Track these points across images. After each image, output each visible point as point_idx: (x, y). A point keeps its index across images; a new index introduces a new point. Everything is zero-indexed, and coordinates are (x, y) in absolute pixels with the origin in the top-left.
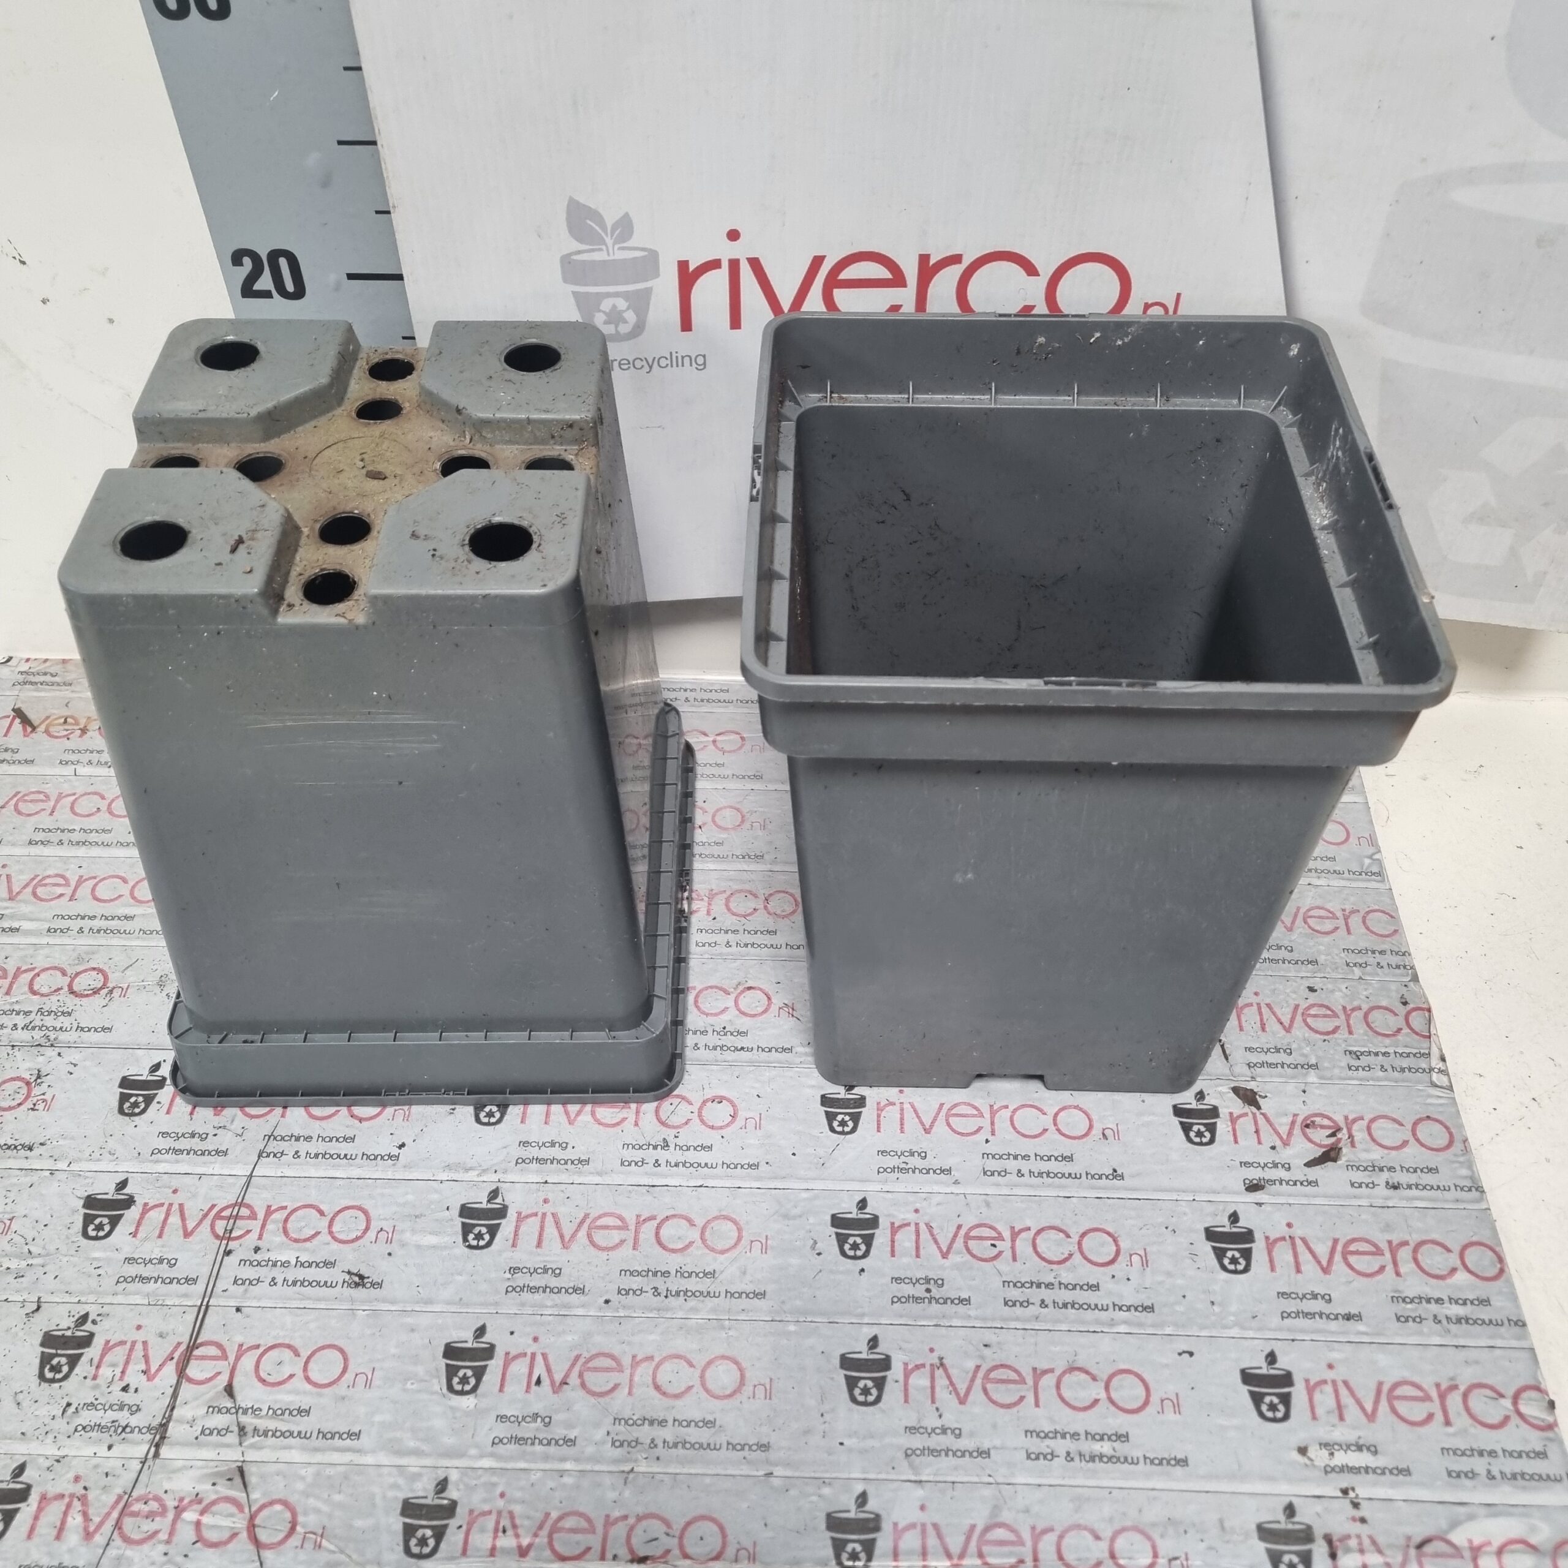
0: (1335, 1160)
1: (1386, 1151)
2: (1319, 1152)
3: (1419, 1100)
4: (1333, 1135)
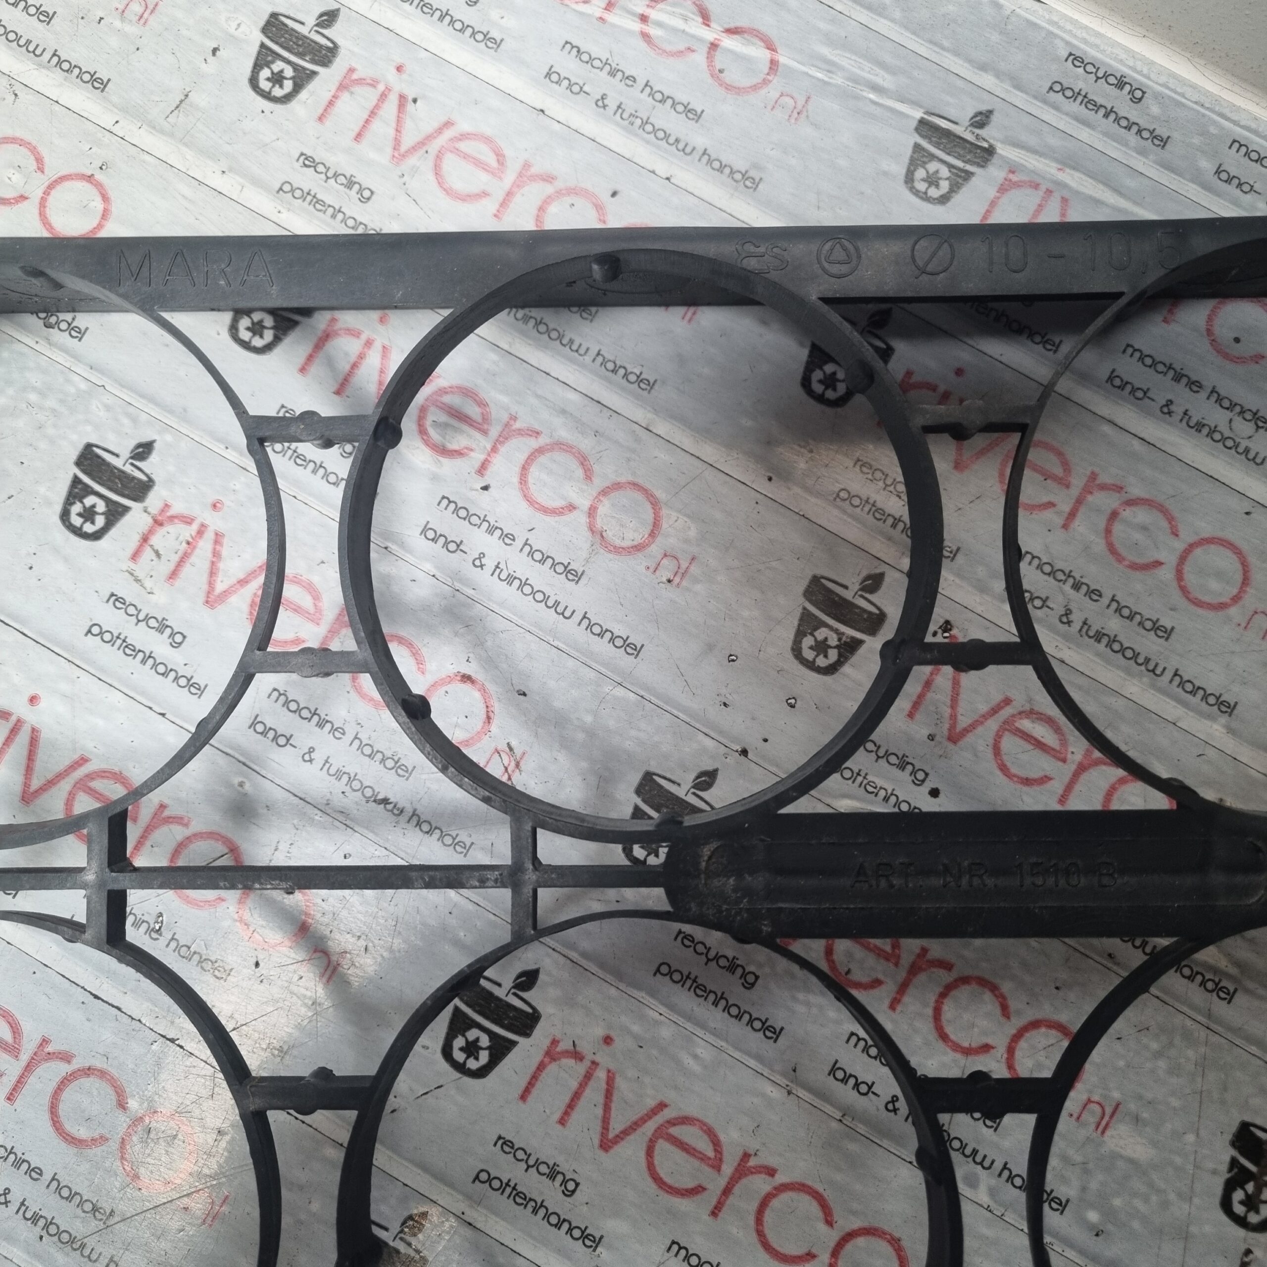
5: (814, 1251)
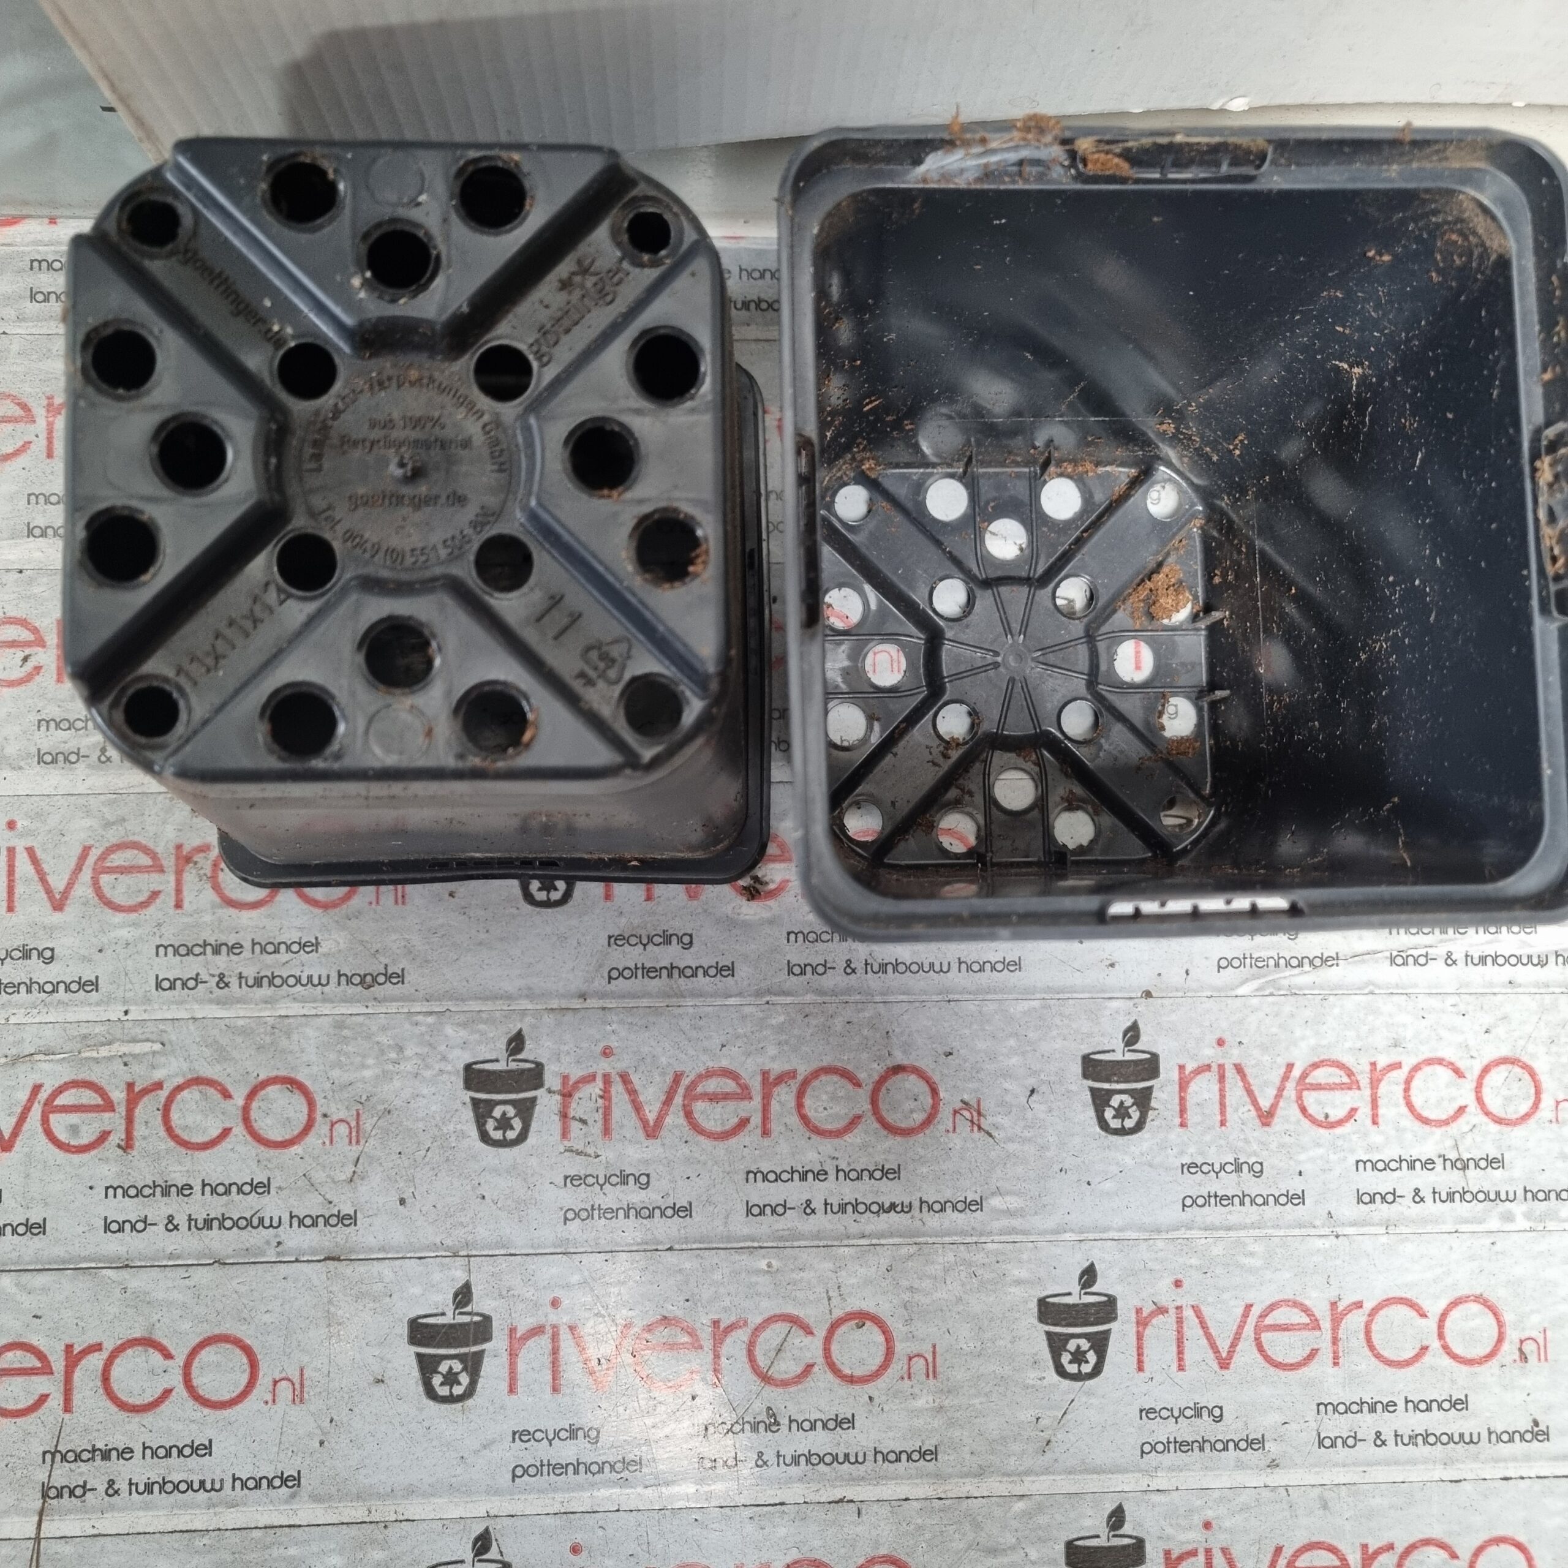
5: (1425, 1343)
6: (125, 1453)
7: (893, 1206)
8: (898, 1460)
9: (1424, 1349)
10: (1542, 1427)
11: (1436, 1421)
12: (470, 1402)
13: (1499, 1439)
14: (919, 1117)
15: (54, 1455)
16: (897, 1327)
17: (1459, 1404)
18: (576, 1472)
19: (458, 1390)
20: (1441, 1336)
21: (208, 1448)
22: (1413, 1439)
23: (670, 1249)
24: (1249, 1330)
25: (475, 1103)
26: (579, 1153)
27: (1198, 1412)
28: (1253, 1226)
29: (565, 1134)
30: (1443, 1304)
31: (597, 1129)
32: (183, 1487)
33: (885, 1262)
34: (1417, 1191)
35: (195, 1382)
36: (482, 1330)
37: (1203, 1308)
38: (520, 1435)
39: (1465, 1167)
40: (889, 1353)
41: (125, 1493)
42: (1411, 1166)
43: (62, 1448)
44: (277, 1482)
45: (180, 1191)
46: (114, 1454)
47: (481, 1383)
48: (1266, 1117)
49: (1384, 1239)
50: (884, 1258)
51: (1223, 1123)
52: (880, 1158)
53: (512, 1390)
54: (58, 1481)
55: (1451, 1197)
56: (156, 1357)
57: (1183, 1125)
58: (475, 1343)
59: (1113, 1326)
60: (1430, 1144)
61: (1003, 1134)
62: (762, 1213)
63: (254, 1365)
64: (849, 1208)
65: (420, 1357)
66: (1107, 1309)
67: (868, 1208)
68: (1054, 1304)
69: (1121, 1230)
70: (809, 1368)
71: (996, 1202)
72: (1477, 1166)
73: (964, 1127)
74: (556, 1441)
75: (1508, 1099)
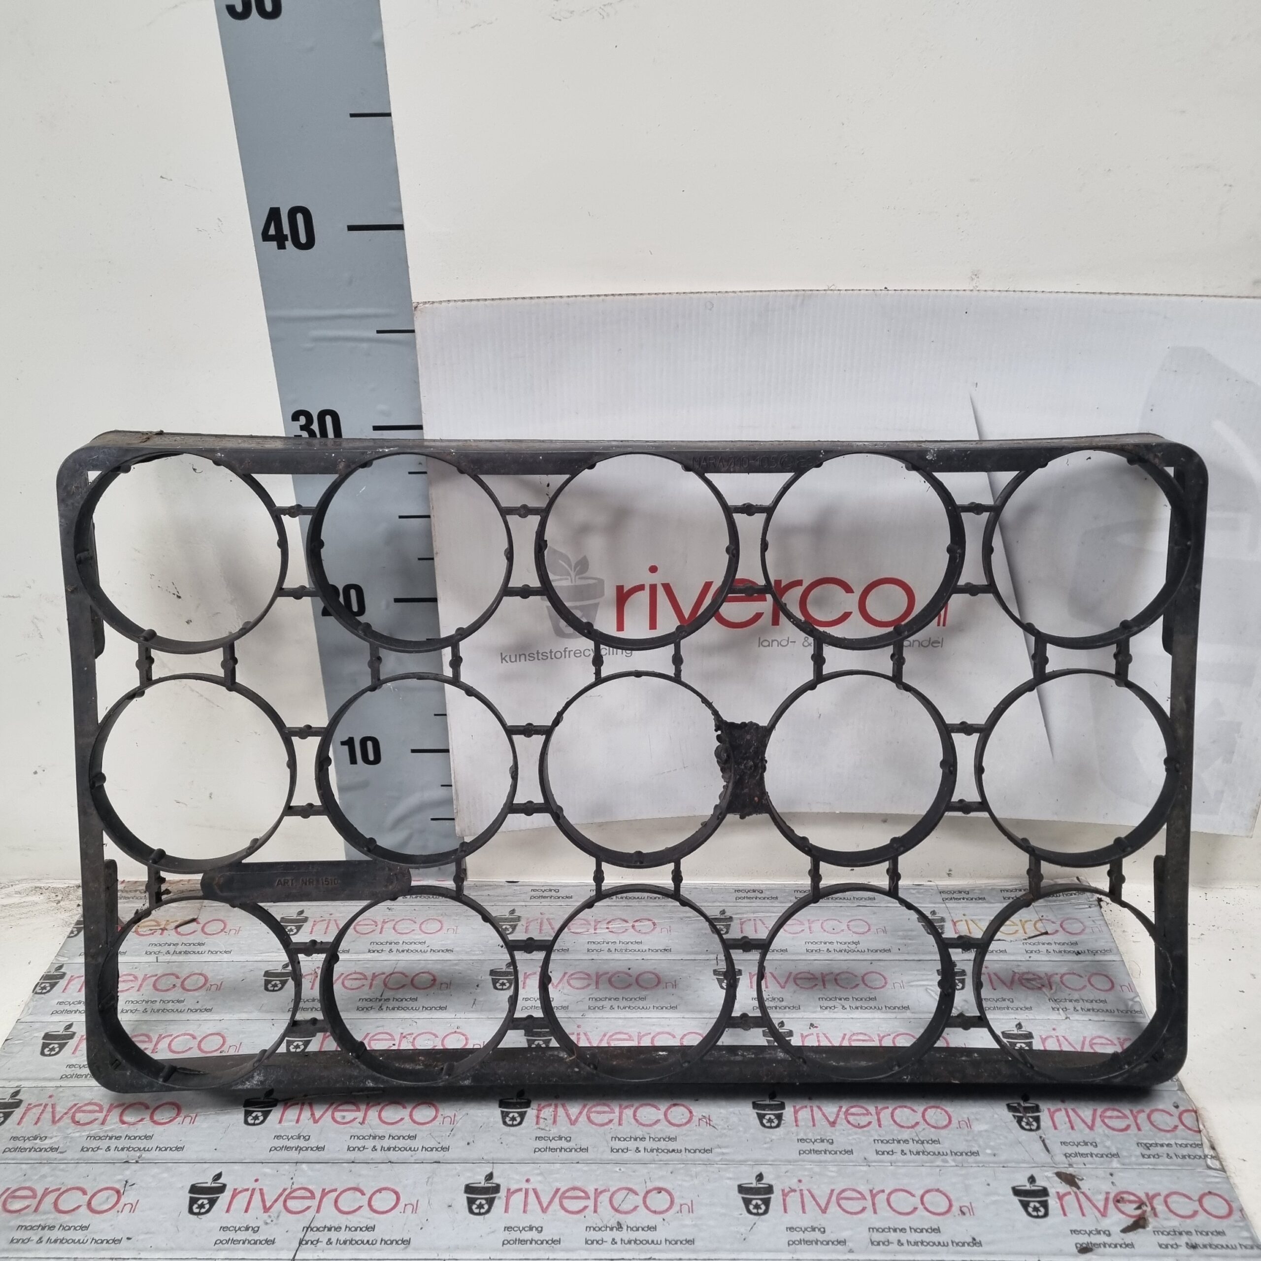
0: (1144, 1227)
1: (1183, 1220)
2: (1130, 1221)
3: (1200, 1179)
4: (1139, 1208)
6: (337, 1229)
7: (673, 1150)
8: (676, 1243)
9: (915, 1209)
10: (978, 1240)
11: (925, 1237)
12: (487, 1216)
13: (957, 1244)
14: (684, 1121)
15: (308, 1228)
16: (676, 1195)
17: (937, 1230)
18: (531, 1243)
19: (483, 1211)
20: (922, 1203)
21: (373, 1228)
22: (916, 1243)
23: (578, 1163)
24: (834, 1198)
25: (502, 1112)
26: (542, 1129)
27: (813, 1229)
28: (832, 1161)
29: (537, 1123)
30: (921, 1192)
31: (551, 1121)
32: (360, 1242)
33: (671, 1170)
34: (902, 1151)
35: (373, 1203)
36: (497, 1189)
37: (812, 1190)
38: (508, 1228)
39: (923, 1143)
40: (672, 1202)
41: (334, 1244)
42: (899, 1142)
43: (312, 1226)
44: (400, 1242)
45: (380, 1138)
46: (333, 1229)
47: (493, 1208)
48: (833, 1124)
49: (891, 1167)
50: (670, 1168)
51: (814, 1125)
52: (668, 1134)
53: (506, 1211)
54: (307, 1238)
55: (918, 1153)
56: (358, 1194)
57: (797, 1125)
58: (492, 1194)
59: (772, 1196)
60: (906, 1134)
61: (720, 1127)
62: (618, 1151)
63: (398, 1199)
64: (655, 1151)
65: (468, 1198)
66: (769, 1189)
67: (663, 1151)
68: (745, 1187)
69: (773, 1161)
70: (636, 1208)
71: (719, 1150)
72: (928, 1142)
73: (703, 1123)
74: (523, 1232)
75: (937, 1121)
